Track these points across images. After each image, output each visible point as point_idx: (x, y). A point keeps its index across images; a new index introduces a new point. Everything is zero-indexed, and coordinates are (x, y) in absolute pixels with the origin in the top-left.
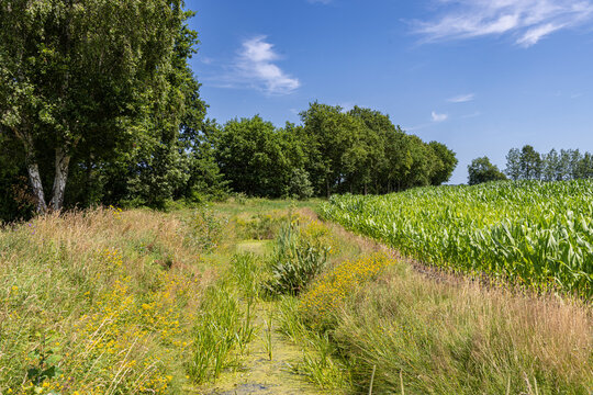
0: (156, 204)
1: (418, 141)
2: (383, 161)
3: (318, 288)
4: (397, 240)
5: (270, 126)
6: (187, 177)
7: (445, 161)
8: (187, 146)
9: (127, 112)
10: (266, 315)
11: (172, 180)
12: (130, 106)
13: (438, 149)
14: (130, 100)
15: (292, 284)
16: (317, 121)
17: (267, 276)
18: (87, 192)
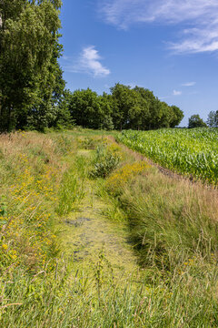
0: (41, 130)
1: (166, 105)
2: (148, 114)
3: (115, 176)
4: (152, 155)
5: (95, 94)
6: (55, 117)
7: (178, 115)
8: (55, 102)
9: (29, 86)
10: (90, 187)
11: (48, 118)
12: (30, 83)
13: (175, 109)
14: (30, 80)
15: (102, 173)
16: (118, 92)
17: (91, 168)
18: (9, 122)
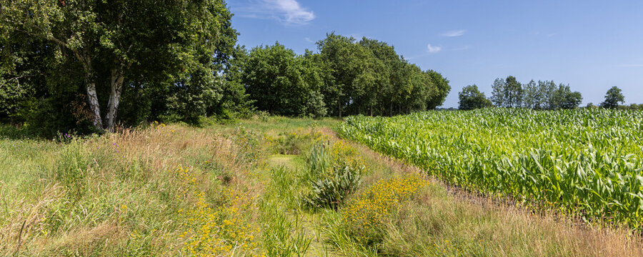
0: (193, 121)
1: (417, 70)
2: (388, 86)
5: (291, 53)
6: (220, 96)
7: (440, 87)
8: (219, 68)
9: (179, 40)
10: (311, 226)
11: (207, 98)
12: (181, 34)
13: (434, 77)
14: (181, 29)
15: (330, 199)
16: (332, 50)
17: (306, 190)
18: (136, 109)
